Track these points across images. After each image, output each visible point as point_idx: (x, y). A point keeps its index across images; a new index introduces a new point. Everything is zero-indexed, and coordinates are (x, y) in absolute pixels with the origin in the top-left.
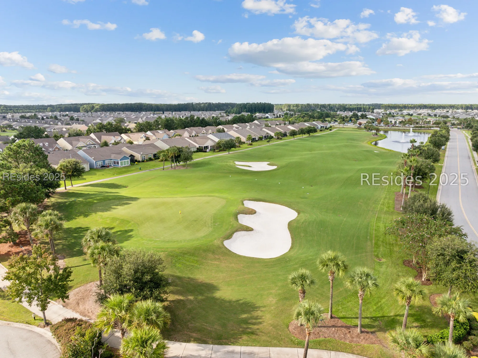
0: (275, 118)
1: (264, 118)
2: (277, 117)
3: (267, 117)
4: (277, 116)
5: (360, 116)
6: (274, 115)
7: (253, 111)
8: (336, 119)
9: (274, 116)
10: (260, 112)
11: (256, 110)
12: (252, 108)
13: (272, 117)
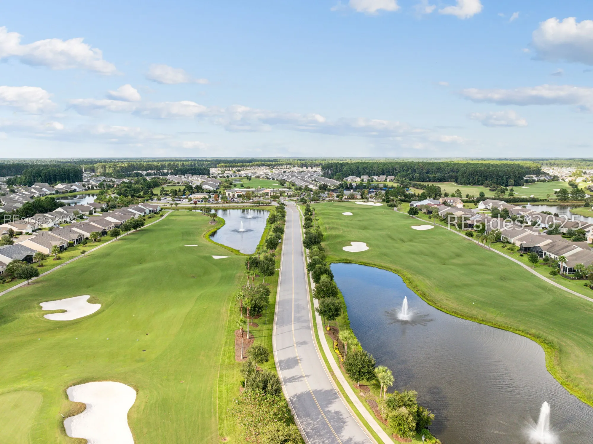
0: (85, 190)
1: (70, 192)
2: (89, 189)
3: (75, 191)
4: (89, 187)
5: (194, 188)
6: (84, 186)
7: (52, 179)
8: (167, 193)
9: (84, 188)
10: (63, 181)
11: (55, 177)
12: (49, 176)
13: (81, 190)
